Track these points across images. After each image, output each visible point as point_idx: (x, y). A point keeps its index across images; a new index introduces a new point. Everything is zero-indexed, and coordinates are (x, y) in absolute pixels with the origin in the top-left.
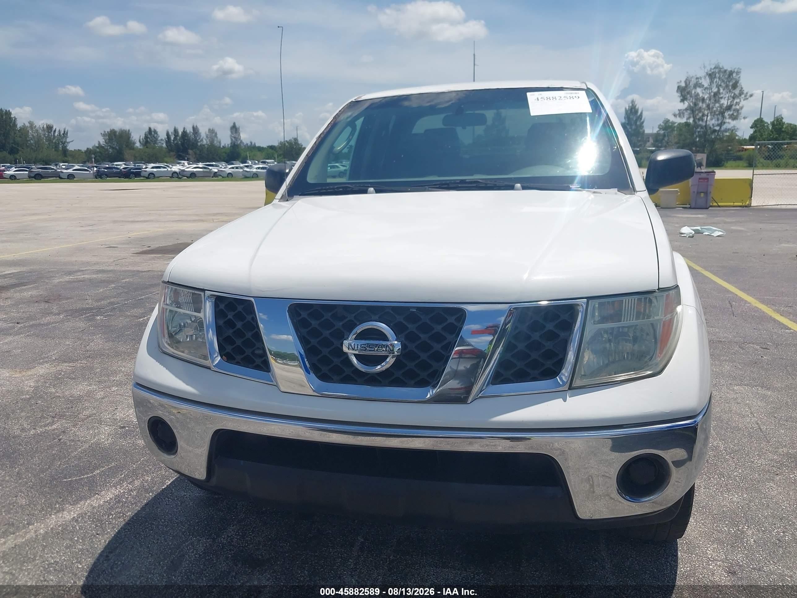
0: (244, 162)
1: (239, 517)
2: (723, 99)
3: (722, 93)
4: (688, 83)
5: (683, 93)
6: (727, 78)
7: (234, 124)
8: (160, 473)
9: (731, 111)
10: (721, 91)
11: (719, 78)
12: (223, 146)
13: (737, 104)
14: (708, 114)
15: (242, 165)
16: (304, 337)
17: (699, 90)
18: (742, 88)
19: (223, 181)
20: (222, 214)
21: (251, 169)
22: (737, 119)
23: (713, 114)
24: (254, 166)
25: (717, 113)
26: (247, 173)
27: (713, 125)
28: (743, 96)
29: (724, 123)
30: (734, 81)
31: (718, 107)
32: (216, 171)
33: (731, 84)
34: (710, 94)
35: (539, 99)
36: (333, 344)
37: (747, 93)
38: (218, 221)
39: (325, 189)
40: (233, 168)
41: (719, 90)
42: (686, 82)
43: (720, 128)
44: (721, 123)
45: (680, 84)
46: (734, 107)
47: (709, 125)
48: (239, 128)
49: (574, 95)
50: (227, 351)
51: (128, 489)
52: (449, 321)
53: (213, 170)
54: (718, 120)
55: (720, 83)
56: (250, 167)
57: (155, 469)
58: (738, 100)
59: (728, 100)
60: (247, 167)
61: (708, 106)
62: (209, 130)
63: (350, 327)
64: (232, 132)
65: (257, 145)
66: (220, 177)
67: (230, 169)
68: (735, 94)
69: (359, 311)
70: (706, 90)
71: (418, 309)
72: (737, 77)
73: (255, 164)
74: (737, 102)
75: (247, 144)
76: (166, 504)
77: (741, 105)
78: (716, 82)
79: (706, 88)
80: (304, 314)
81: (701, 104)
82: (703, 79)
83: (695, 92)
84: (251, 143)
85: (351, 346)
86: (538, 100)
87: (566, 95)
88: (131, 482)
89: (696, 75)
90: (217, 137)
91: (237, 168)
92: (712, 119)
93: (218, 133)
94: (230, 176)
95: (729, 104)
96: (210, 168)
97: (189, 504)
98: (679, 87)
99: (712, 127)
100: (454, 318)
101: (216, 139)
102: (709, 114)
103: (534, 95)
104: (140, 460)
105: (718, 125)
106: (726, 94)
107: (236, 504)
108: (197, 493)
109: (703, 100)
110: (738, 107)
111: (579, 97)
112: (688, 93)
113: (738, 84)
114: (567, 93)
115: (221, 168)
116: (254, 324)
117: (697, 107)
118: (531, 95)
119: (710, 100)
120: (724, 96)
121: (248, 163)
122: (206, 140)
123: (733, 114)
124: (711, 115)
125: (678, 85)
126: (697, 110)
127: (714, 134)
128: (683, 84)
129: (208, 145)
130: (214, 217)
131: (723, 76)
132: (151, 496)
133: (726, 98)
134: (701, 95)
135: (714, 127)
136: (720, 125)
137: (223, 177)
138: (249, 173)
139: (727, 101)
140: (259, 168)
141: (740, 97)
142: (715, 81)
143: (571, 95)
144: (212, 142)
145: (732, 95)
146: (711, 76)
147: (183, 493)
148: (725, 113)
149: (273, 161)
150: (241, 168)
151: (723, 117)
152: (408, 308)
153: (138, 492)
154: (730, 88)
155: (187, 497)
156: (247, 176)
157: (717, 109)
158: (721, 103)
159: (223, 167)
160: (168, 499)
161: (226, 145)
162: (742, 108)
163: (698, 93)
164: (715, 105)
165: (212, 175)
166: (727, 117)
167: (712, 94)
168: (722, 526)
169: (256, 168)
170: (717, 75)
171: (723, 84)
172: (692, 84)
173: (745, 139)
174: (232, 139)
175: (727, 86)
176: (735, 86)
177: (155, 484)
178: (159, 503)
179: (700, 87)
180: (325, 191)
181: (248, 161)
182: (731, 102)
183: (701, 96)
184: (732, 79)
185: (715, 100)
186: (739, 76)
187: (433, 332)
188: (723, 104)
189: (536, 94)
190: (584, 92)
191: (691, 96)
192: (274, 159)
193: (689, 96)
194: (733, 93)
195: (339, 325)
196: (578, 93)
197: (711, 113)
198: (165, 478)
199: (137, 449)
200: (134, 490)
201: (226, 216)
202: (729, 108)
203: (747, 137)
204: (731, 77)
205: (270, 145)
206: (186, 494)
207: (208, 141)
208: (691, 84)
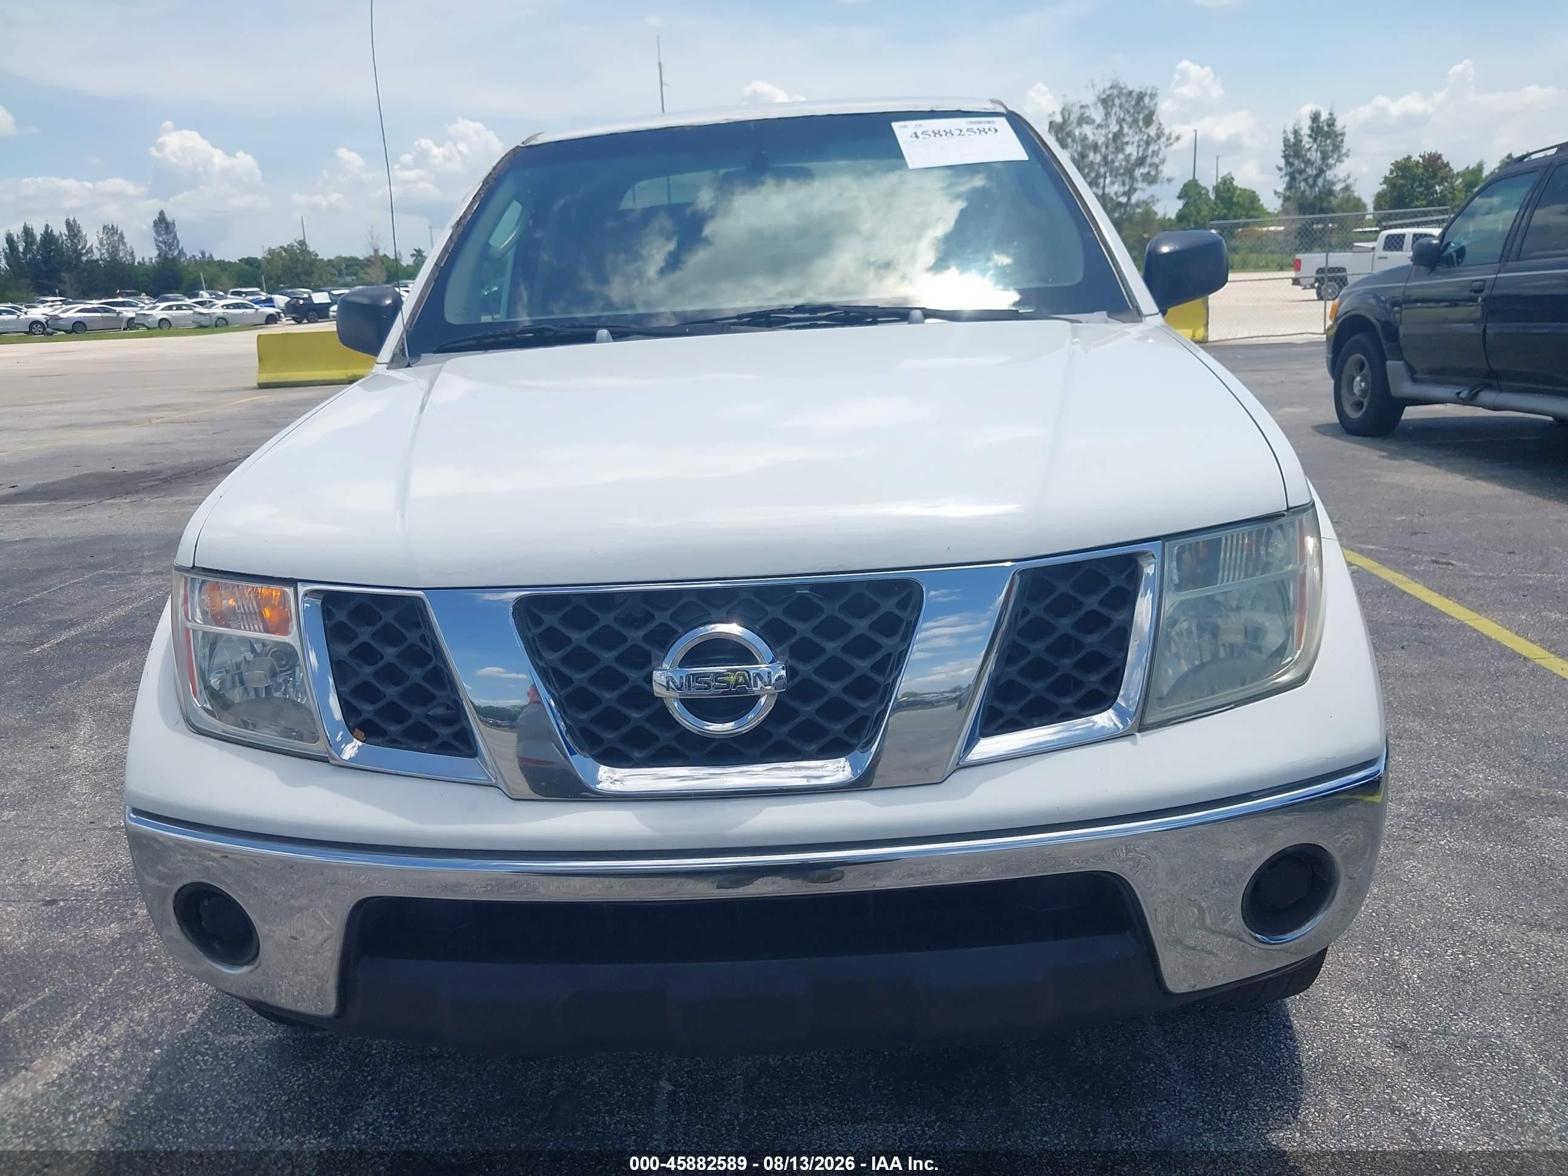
0: (192, 293)
1: (383, 1074)
2: (1129, 146)
3: (1127, 134)
4: (1067, 116)
5: (1060, 136)
6: (1134, 107)
7: (162, 213)
8: (168, 999)
9: (1144, 167)
10: (1126, 130)
11: (1121, 106)
12: (139, 263)
13: (1155, 153)
14: (1105, 173)
15: (189, 301)
16: (555, 671)
17: (1087, 130)
18: (1160, 124)
19: (151, 336)
20: (165, 406)
21: (211, 307)
22: (1157, 182)
23: (1114, 173)
24: (216, 302)
25: (1122, 171)
26: (202, 318)
27: (1116, 193)
28: (1163, 139)
29: (1135, 190)
30: (1147, 112)
31: (1122, 160)
32: (133, 315)
33: (1141, 116)
34: (1106, 135)
35: (919, 134)
36: (627, 680)
37: (1170, 134)
38: (162, 423)
39: (491, 337)
40: (170, 308)
41: (1121, 128)
42: (1062, 113)
43: (1129, 199)
44: (1129, 190)
45: (1053, 119)
46: (1149, 160)
47: (1108, 194)
48: (173, 224)
49: (987, 126)
50: (364, 716)
51: (99, 1046)
52: (883, 610)
53: (125, 314)
54: (1124, 184)
55: (1122, 116)
56: (209, 305)
57: (153, 991)
58: (1156, 148)
59: (1139, 146)
60: (202, 304)
61: (1105, 158)
62: (105, 227)
63: (664, 639)
64: (157, 232)
65: (216, 259)
66: (142, 329)
67: (162, 310)
68: (1149, 136)
69: (680, 603)
70: (1100, 130)
71: (815, 587)
72: (1151, 105)
73: (220, 298)
74: (1153, 151)
75: (194, 256)
76: (201, 1070)
77: (1161, 156)
78: (1115, 114)
79: (1099, 126)
80: (551, 620)
81: (1091, 155)
82: (1092, 109)
83: (1080, 134)
84: (203, 254)
85: (674, 683)
86: (917, 137)
87: (970, 126)
88: (103, 1028)
89: (1079, 102)
90: (124, 244)
91: (179, 308)
92: (1112, 183)
93: (125, 235)
94: (165, 325)
95: (1140, 154)
96: (118, 309)
97: (257, 1061)
98: (1051, 123)
99: (1114, 198)
100: (894, 600)
101: (121, 247)
102: (1108, 174)
103: (906, 126)
104: (110, 974)
105: (1124, 194)
106: (1133, 137)
107: (368, 1045)
108: (268, 1033)
109: (1095, 147)
110: (1156, 160)
111: (996, 131)
112: (1069, 134)
113: (1154, 118)
114: (971, 123)
115: (142, 308)
116: (429, 650)
117: (1087, 161)
118: (901, 127)
119: (1107, 147)
120: (1132, 140)
121: (202, 296)
122: (99, 250)
123: (1148, 173)
124: (1111, 175)
125: (1050, 120)
126: (1087, 166)
127: (1118, 211)
128: (1059, 119)
129: (105, 260)
130: (152, 414)
131: (1127, 101)
132: (158, 1055)
133: (1135, 144)
134: (1091, 138)
135: (1117, 197)
136: (1129, 194)
137: (149, 328)
138: (208, 317)
139: (1136, 149)
140: (228, 306)
141: (1159, 142)
142: (1114, 111)
143: (981, 126)
144: (114, 252)
145: (1145, 138)
146: (1106, 102)
147: (235, 1039)
148: (1134, 171)
149: (257, 289)
150: (189, 307)
151: (1133, 178)
152: (790, 588)
153: (125, 1051)
154: (1141, 124)
155: (246, 1047)
156: (203, 323)
157: (1121, 165)
158: (1127, 152)
159: (146, 307)
160: (203, 1056)
161: (147, 260)
162: (1163, 161)
163: (1086, 135)
164: (1116, 157)
165: (124, 325)
166: (1140, 179)
167: (1111, 136)
168: (1354, 956)
169: (222, 306)
170: (1117, 102)
171: (1127, 117)
172: (1074, 117)
173: (1169, 219)
174: (158, 246)
175: (1135, 121)
176: (1148, 121)
177: (163, 1026)
178: (183, 1070)
179: (1087, 123)
180: (492, 340)
181: (201, 292)
182: (1144, 151)
183: (1091, 140)
184: (1142, 108)
185: (1117, 148)
186: (1154, 102)
187: (852, 635)
188: (1130, 155)
189: (911, 125)
190: (1003, 120)
191: (1074, 141)
192: (259, 285)
193: (1070, 140)
194: (1145, 133)
195: (636, 636)
196: (993, 122)
197: (1111, 172)
198: (183, 1010)
199: (99, 949)
200: (114, 1046)
201: (177, 410)
202: (1141, 161)
203: (1172, 215)
204: (1142, 104)
205: (246, 257)
206: (241, 1038)
207: (104, 251)
208: (1072, 117)
